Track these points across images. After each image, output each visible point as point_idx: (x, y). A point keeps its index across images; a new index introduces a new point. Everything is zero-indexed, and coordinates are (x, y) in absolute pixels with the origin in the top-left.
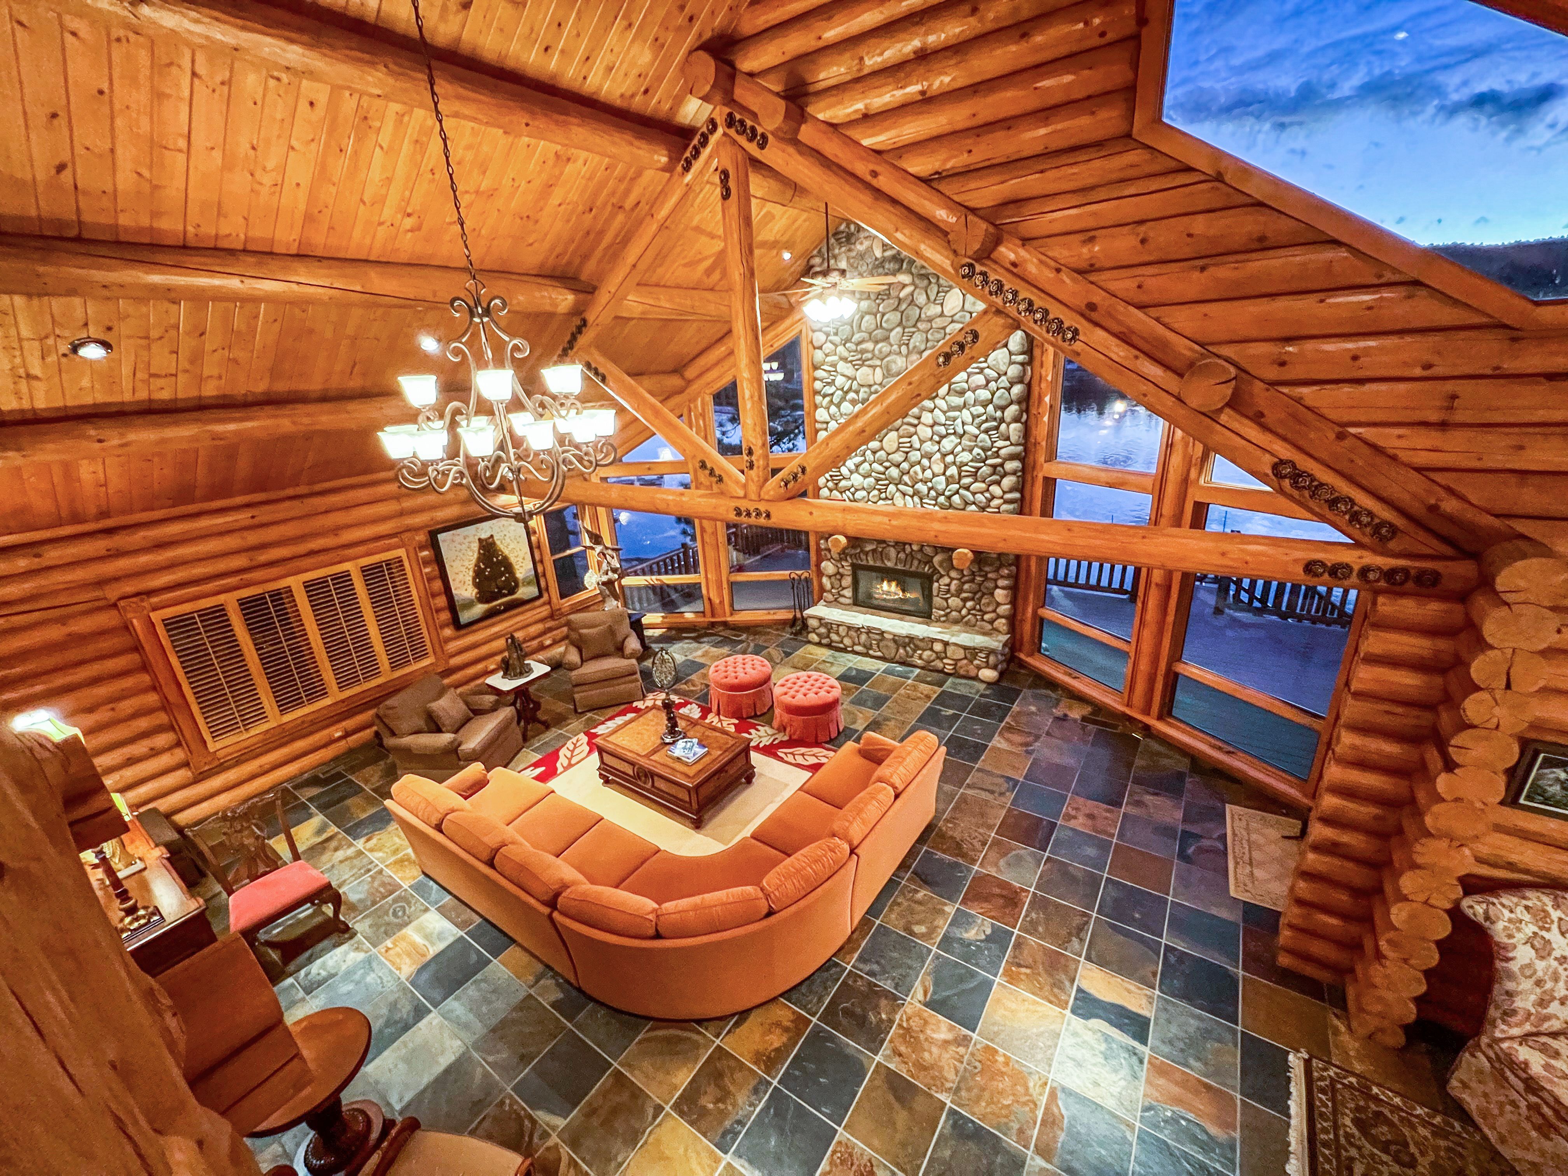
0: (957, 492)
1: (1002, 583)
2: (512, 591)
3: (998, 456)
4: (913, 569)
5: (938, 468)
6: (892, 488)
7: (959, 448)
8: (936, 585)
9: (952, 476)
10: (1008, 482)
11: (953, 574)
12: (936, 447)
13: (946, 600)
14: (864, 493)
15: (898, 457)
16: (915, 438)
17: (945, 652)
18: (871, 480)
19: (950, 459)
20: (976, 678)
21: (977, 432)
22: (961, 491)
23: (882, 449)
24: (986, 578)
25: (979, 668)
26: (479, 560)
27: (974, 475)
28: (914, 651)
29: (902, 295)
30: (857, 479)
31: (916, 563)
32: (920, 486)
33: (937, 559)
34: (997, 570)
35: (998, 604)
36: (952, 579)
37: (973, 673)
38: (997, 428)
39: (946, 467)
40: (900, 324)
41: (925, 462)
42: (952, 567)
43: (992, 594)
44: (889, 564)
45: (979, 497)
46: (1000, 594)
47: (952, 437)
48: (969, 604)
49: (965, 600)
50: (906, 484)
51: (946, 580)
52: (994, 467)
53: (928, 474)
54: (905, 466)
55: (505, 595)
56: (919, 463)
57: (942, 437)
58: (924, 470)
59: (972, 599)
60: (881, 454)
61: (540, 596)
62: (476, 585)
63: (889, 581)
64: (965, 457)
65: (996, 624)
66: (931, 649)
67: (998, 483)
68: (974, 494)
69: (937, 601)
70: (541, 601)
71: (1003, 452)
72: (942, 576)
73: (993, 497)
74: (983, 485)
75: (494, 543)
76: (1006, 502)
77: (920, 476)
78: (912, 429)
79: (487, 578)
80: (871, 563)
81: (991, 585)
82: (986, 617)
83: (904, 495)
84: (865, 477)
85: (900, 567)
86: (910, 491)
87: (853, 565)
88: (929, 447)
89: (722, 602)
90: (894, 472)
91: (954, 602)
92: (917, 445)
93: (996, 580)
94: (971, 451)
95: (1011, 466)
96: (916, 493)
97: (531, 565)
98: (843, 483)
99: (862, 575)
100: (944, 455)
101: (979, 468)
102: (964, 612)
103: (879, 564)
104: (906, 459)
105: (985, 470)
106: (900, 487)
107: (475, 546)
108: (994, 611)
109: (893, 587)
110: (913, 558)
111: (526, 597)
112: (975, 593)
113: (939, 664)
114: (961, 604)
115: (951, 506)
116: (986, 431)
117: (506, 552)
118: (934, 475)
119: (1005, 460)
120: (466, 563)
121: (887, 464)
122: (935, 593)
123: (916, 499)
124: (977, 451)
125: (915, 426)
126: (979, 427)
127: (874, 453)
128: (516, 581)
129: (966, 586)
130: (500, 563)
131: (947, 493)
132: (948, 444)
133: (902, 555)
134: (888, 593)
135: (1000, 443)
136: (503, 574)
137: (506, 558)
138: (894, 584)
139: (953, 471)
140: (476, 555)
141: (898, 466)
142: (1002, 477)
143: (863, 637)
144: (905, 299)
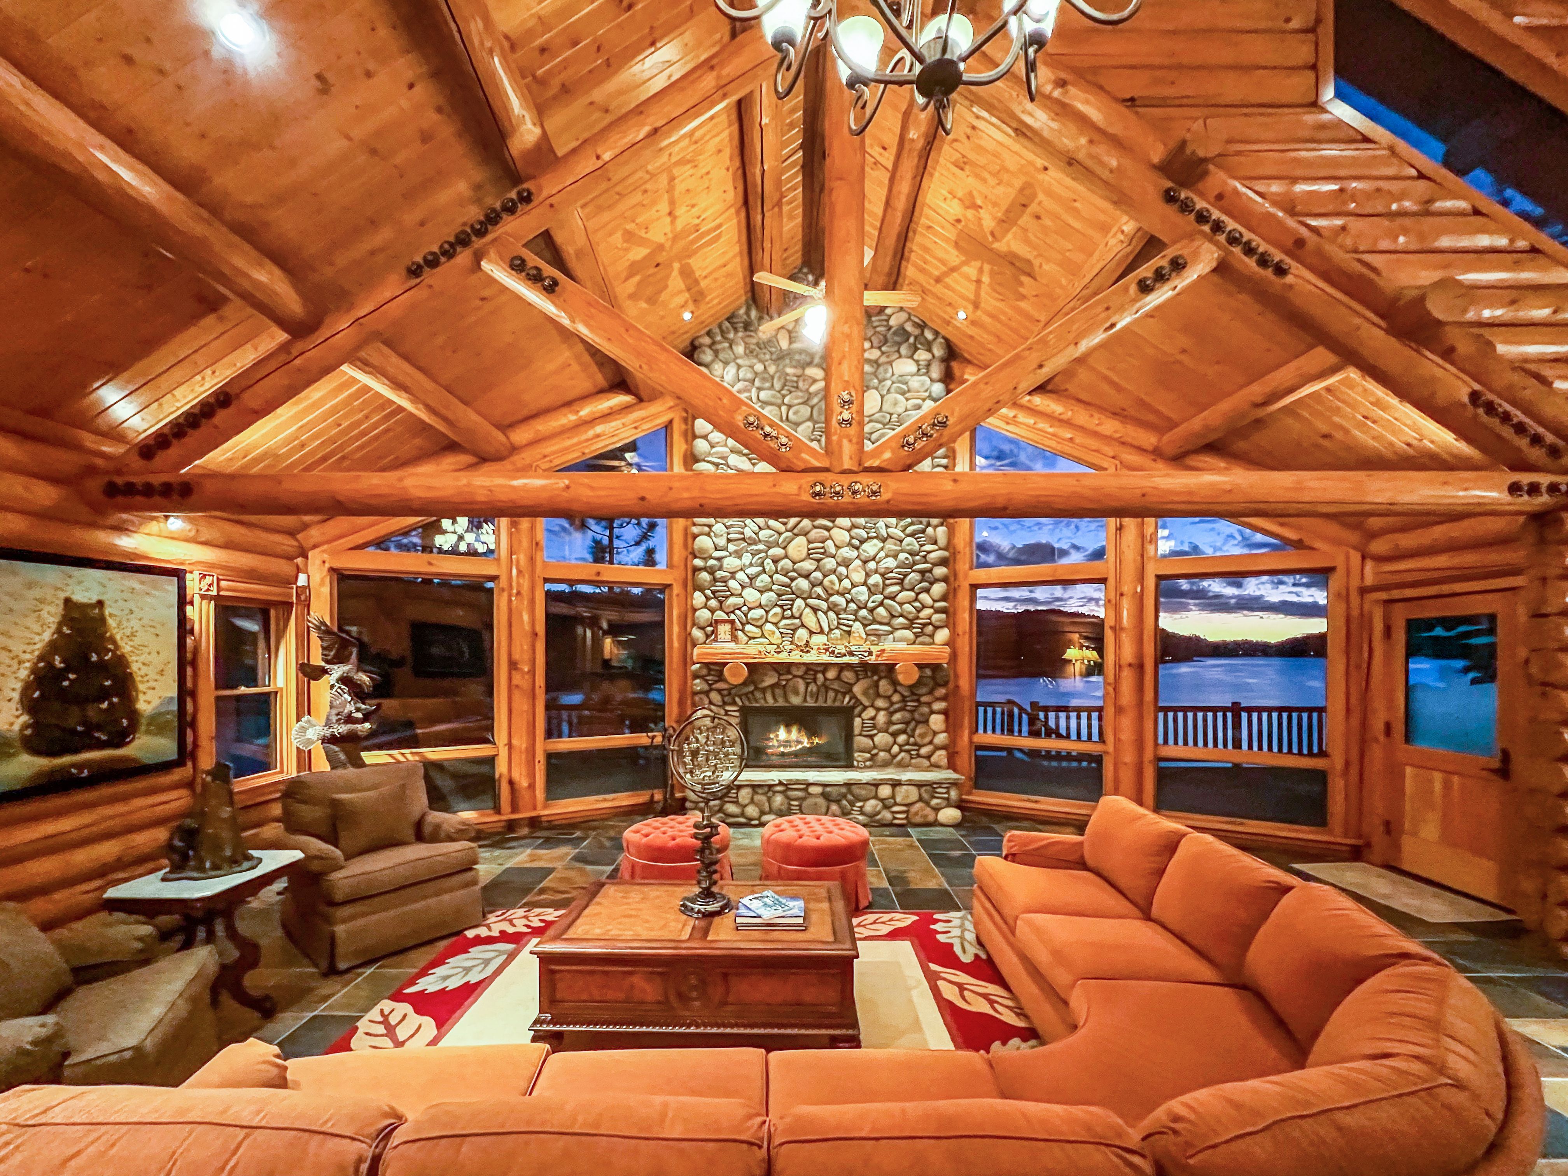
0: (881, 604)
1: (938, 706)
2: (120, 738)
3: (926, 562)
4: (829, 703)
5: (858, 576)
6: (799, 602)
7: (882, 554)
8: (857, 721)
9: (876, 585)
10: (938, 589)
11: (880, 703)
12: (855, 553)
13: (871, 737)
14: (761, 612)
15: (809, 565)
16: (829, 543)
17: (893, 797)
18: (772, 595)
19: (872, 565)
20: (936, 823)
21: (902, 535)
22: (886, 601)
23: (786, 557)
24: (920, 704)
25: (937, 810)
26: (53, 647)
27: (901, 582)
28: (852, 804)
29: (813, 389)
30: (751, 595)
31: (831, 694)
32: (835, 598)
33: (857, 689)
34: (931, 692)
35: (935, 733)
36: (878, 710)
37: (931, 818)
38: (923, 531)
39: (868, 575)
40: (811, 418)
41: (842, 570)
42: (878, 695)
43: (926, 722)
44: (796, 700)
45: (907, 607)
46: (937, 721)
47: (875, 541)
48: (902, 738)
49: (894, 735)
50: (819, 597)
51: (871, 712)
52: (922, 572)
53: (846, 583)
54: (818, 575)
55: (101, 745)
56: (834, 572)
57: (862, 542)
58: (840, 581)
59: (904, 732)
60: (786, 563)
61: (179, 762)
62: (29, 705)
63: (788, 726)
64: (891, 563)
65: (933, 759)
66: (876, 797)
67: (927, 591)
68: (901, 604)
69: (861, 741)
70: (177, 775)
71: (932, 556)
72: (865, 708)
73: (924, 607)
74: (912, 594)
75: (102, 620)
76: (938, 611)
77: (836, 587)
78: (826, 533)
79: (64, 696)
80: (771, 702)
81: (925, 710)
82: (924, 751)
83: (815, 610)
84: (761, 592)
85: (810, 703)
86: (824, 605)
87: (743, 710)
88: (847, 552)
89: (532, 786)
90: (803, 584)
91: (882, 739)
92: (833, 550)
93: (929, 704)
94: (895, 557)
95: (940, 571)
96: (833, 607)
97: (173, 692)
98: (732, 600)
99: (753, 721)
100: (865, 562)
101: (906, 576)
102: (896, 749)
103: (781, 703)
104: (817, 569)
105: (914, 576)
106: (810, 601)
107: (52, 615)
108: (931, 743)
109: (794, 734)
110: (827, 689)
111: (148, 758)
112: (907, 723)
113: (887, 815)
114: (890, 739)
115: (874, 621)
116: (912, 535)
117: (126, 648)
118: (854, 586)
119: (935, 565)
120: (17, 647)
121: (794, 574)
122: (857, 731)
123: (832, 615)
124: (902, 556)
125: (828, 529)
126: (903, 531)
127: (775, 561)
128: (134, 716)
129: (897, 716)
130: (103, 667)
131: (870, 605)
132: (871, 548)
133: (813, 688)
134: (787, 743)
135: (928, 547)
136: (105, 695)
137: (121, 661)
138: (794, 730)
139: (876, 579)
140: (47, 636)
141: (807, 576)
142: (932, 584)
143: (778, 799)
144: (816, 393)
